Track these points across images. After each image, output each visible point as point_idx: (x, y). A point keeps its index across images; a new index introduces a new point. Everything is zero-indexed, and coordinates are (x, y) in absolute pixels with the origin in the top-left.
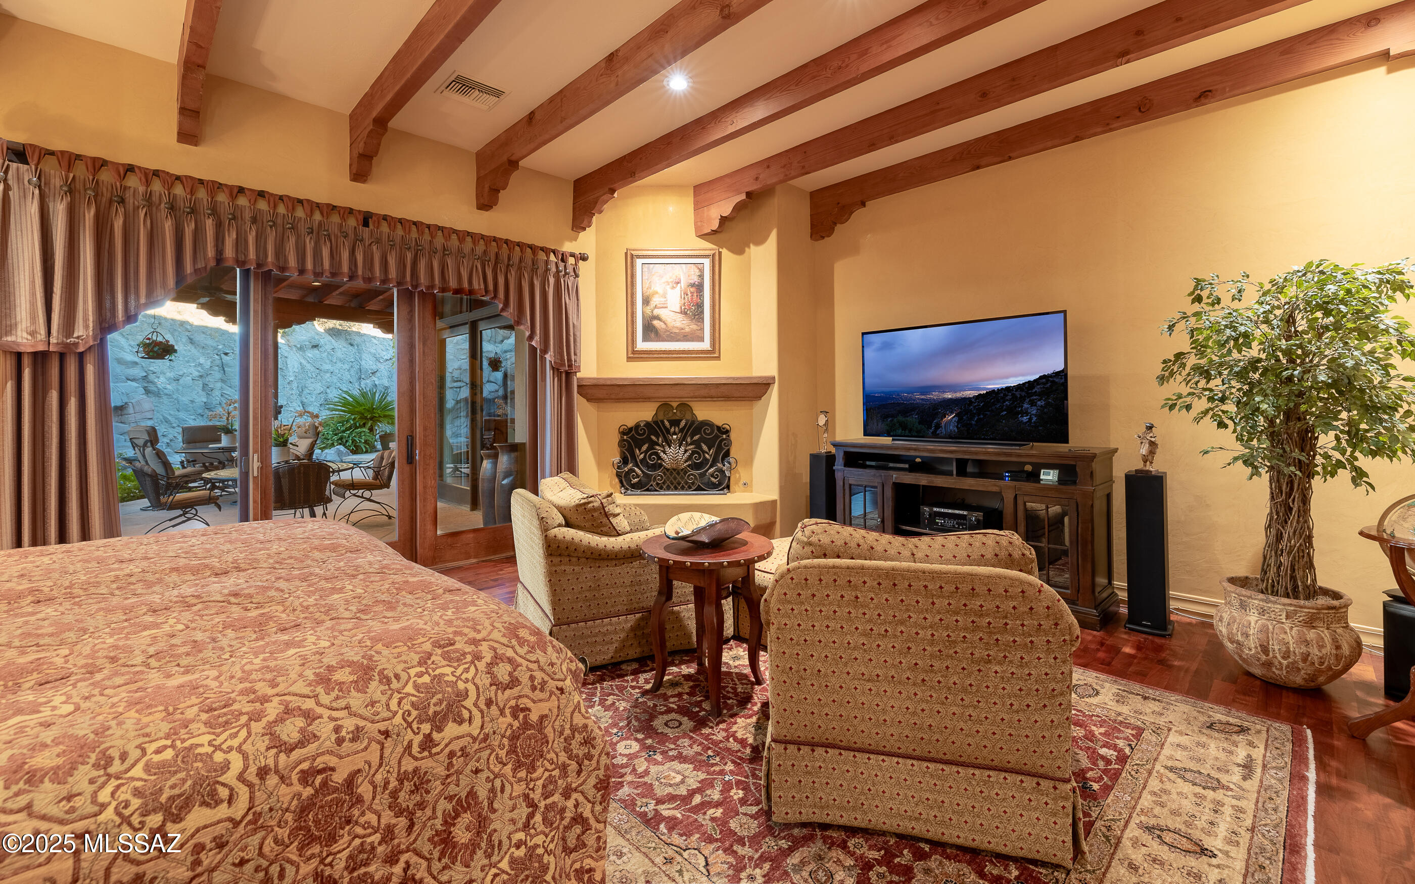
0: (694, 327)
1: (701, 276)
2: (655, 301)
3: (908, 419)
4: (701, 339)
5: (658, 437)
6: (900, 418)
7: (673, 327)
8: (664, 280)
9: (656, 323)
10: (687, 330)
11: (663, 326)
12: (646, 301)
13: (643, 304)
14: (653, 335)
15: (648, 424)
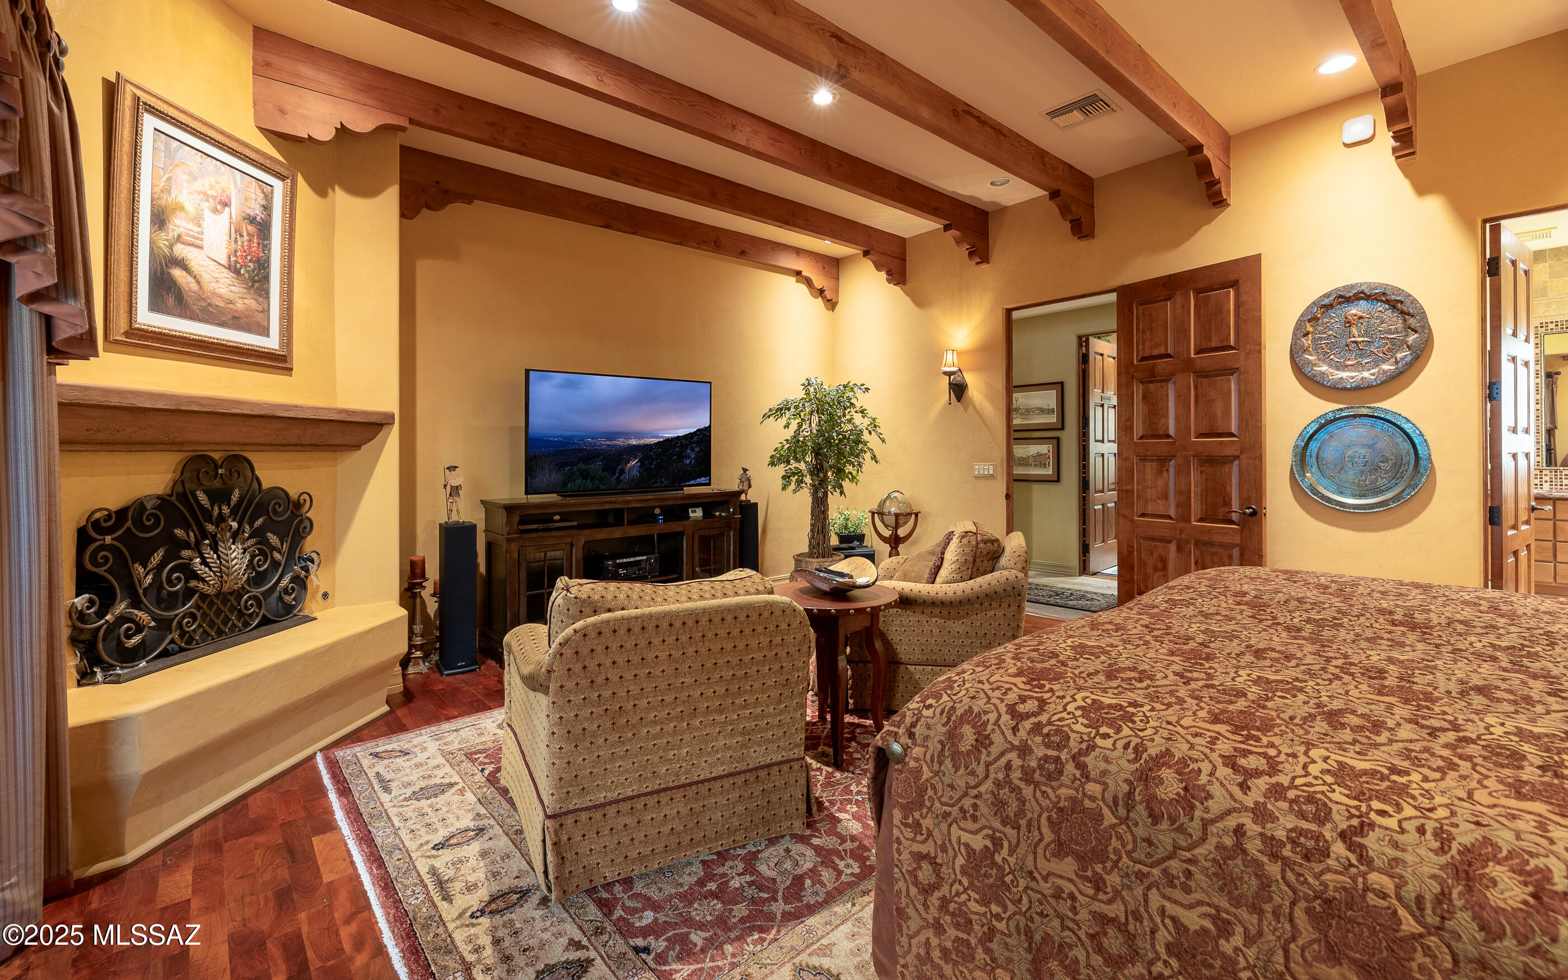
0: (251, 303)
1: (267, 208)
2: (178, 224)
3: (592, 466)
4: (265, 332)
5: (187, 527)
6: (582, 466)
7: (214, 294)
8: (197, 186)
9: (177, 273)
10: (240, 306)
11: (194, 286)
12: (159, 220)
13: (153, 222)
14: (171, 301)
15: (163, 502)
